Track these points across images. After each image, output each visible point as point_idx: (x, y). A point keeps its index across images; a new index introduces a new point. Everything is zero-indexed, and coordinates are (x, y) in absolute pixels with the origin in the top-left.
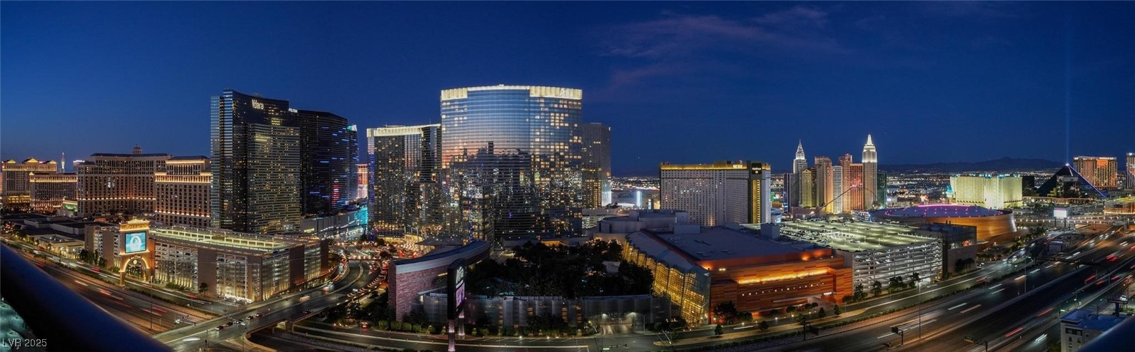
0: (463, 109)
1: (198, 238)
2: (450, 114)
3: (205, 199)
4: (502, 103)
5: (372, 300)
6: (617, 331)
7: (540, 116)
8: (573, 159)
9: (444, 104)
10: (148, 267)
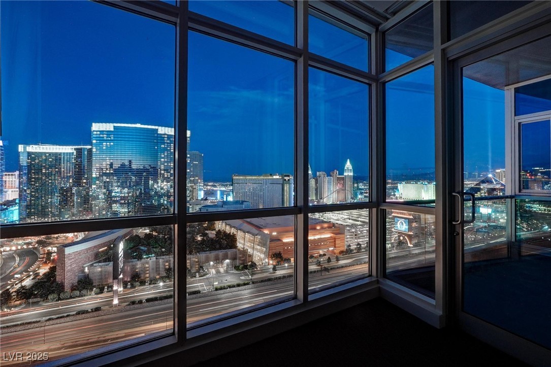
2: (99, 140)
4: (139, 136)
6: (218, 272)
7: (165, 145)
9: (95, 133)
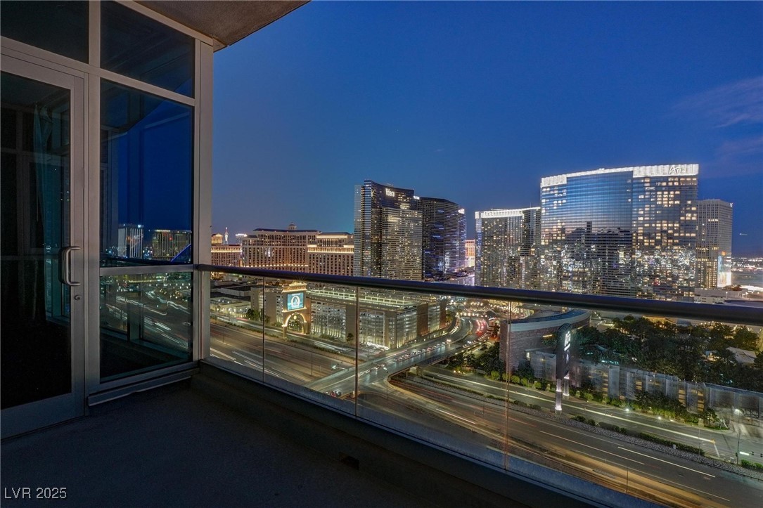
0: (562, 193)
1: (344, 296)
2: (549, 199)
3: (348, 266)
4: (602, 186)
5: (483, 352)
6: (754, 433)
7: (645, 195)
8: (685, 237)
9: (544, 190)
10: (305, 322)
